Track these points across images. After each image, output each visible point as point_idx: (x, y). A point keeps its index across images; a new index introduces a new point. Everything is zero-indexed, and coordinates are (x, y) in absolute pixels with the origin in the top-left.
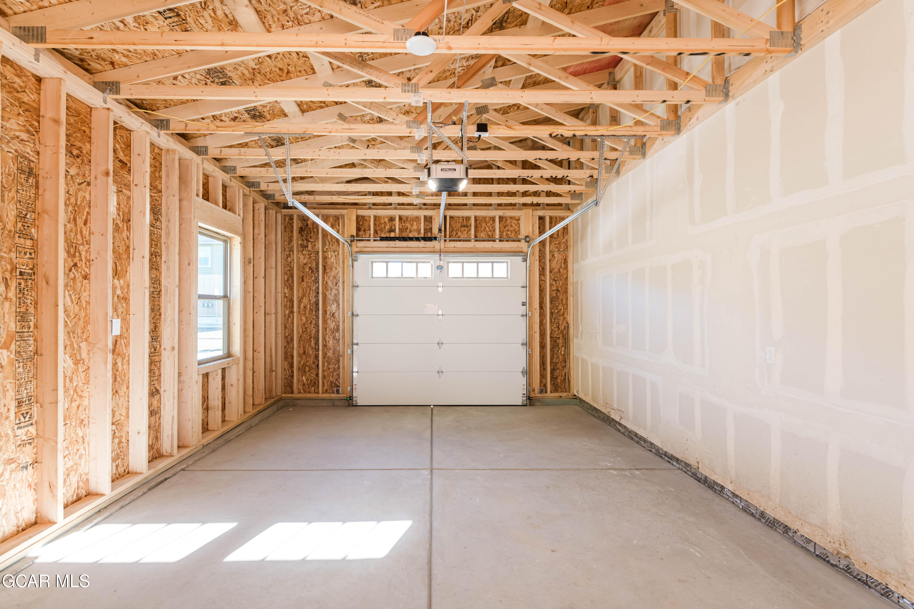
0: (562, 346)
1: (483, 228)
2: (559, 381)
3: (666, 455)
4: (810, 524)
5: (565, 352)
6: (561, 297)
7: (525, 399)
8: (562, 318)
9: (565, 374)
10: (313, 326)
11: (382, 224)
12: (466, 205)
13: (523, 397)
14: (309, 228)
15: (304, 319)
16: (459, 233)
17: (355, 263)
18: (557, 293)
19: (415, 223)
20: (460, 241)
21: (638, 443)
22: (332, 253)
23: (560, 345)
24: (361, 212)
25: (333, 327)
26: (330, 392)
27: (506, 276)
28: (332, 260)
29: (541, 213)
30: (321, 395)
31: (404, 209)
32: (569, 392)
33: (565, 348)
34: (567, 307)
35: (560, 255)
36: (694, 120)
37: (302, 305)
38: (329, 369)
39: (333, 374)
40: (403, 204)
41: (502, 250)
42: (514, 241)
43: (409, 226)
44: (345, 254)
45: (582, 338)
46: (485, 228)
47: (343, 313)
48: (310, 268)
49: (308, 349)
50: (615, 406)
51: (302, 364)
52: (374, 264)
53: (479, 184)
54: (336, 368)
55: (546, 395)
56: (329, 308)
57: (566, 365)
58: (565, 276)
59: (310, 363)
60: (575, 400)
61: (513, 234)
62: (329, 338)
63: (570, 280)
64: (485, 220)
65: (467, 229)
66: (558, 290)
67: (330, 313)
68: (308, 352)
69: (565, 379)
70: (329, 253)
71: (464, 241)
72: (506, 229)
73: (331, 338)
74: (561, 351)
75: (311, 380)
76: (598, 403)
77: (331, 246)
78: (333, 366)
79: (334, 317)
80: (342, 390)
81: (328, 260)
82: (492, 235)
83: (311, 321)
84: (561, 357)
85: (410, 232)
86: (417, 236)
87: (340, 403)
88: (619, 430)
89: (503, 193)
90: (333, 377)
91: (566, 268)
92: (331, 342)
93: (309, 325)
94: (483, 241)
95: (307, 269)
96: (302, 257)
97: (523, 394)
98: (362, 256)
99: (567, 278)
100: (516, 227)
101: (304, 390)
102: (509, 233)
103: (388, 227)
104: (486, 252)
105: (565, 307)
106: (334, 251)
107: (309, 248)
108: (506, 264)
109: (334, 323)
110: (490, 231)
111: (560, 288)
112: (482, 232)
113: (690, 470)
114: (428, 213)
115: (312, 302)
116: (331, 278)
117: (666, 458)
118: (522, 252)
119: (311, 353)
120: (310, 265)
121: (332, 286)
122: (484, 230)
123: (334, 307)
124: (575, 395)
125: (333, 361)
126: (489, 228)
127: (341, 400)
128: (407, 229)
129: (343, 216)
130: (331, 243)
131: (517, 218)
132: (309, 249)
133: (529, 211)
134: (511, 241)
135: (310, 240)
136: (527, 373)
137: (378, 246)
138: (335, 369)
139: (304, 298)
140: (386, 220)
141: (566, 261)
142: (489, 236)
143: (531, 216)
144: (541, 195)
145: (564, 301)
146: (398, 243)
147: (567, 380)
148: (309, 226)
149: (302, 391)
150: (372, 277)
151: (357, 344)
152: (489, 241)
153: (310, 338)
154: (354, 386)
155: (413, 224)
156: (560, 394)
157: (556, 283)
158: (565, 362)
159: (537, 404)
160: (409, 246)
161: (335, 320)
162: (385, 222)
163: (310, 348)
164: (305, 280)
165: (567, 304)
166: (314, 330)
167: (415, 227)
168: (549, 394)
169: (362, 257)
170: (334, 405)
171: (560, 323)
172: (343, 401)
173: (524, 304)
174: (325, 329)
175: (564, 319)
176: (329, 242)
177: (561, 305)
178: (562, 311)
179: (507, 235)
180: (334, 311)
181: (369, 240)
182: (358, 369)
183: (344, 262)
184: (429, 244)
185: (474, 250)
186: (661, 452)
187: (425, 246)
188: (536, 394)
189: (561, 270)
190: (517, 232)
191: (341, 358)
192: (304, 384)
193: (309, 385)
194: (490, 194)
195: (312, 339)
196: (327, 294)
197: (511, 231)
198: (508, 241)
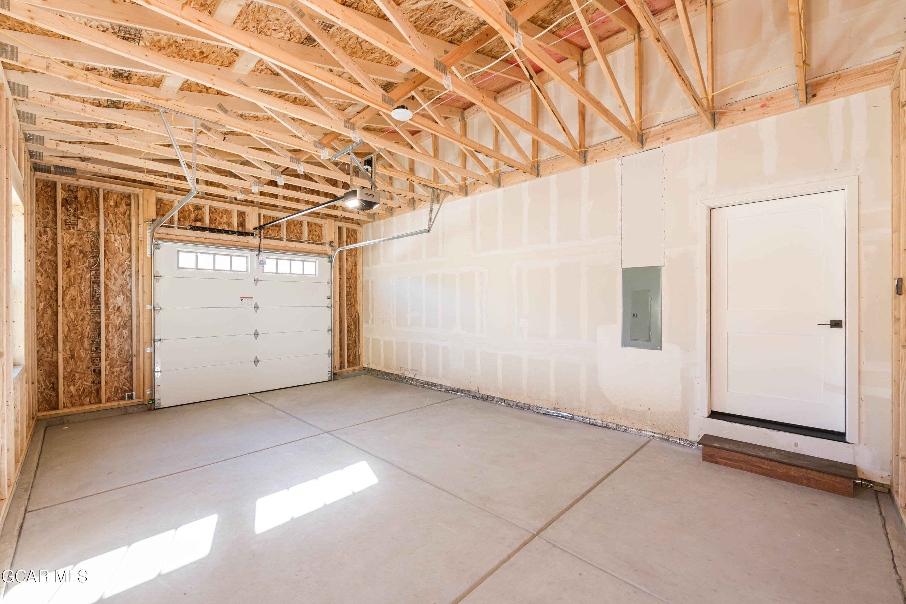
0: (354, 331)
1: (292, 230)
2: (351, 358)
3: (453, 391)
4: (542, 400)
5: (355, 335)
6: (352, 292)
7: (330, 375)
8: (353, 308)
9: (356, 352)
10: (86, 322)
11: (186, 211)
12: (276, 206)
13: (328, 374)
14: (80, 203)
15: (72, 315)
16: (270, 232)
17: (157, 251)
18: (350, 289)
19: (225, 216)
20: (271, 238)
21: (429, 388)
22: (116, 236)
23: (352, 330)
24: (161, 195)
25: (118, 323)
26: (114, 400)
27: (314, 274)
28: (116, 244)
29: (340, 224)
30: (105, 405)
31: (213, 200)
32: (360, 366)
33: (356, 332)
34: (357, 300)
35: (352, 259)
36: (478, 191)
37: (68, 297)
38: (113, 373)
39: (119, 378)
40: (211, 195)
41: (311, 251)
42: (318, 244)
43: (218, 218)
44: (140, 239)
45: (373, 323)
46: (294, 230)
47: (138, 307)
48: (81, 252)
49: (78, 353)
50: (409, 368)
51: (68, 370)
52: (180, 253)
53: (288, 189)
54: (123, 370)
55: (344, 370)
56: (111, 300)
57: (356, 345)
58: (355, 276)
59: (82, 366)
60: (364, 371)
61: (317, 238)
62: (113, 336)
63: (359, 279)
64: (294, 224)
65: (277, 229)
66: (351, 287)
67: (114, 307)
68: (79, 355)
69: (355, 356)
70: (112, 236)
71: (274, 239)
72: (311, 233)
73: (116, 336)
74: (353, 334)
75: (84, 390)
76: (391, 369)
77: (114, 228)
78: (120, 368)
79: (120, 312)
80: (136, 394)
81: (110, 244)
82: (300, 237)
83: (84, 317)
84: (353, 339)
85: (220, 224)
86: (227, 229)
87: (136, 409)
88: (411, 384)
89: (309, 201)
90: (118, 382)
91: (356, 269)
92: (116, 341)
93: (80, 322)
94: (292, 241)
95: (76, 253)
96: (67, 236)
97: (329, 372)
98: (165, 244)
99: (356, 277)
100: (319, 233)
101: (71, 403)
102: (314, 237)
103: (193, 216)
104: (298, 251)
105: (355, 300)
106: (119, 234)
107: (80, 225)
108: (314, 263)
109: (120, 319)
110: (298, 233)
111: (352, 285)
112: (291, 233)
113: (471, 394)
114: (242, 208)
115: (84, 293)
116: (116, 266)
117: (453, 392)
118: (327, 254)
119: (83, 355)
120: (80, 248)
121: (116, 275)
122: (292, 232)
123: (120, 300)
124: (364, 367)
125: (118, 363)
126: (297, 231)
127: (136, 406)
128: (216, 220)
129: (137, 196)
130: (115, 224)
131: (320, 225)
132: (79, 227)
133: (332, 221)
134: (316, 244)
135: (81, 217)
136: (331, 354)
137: (184, 234)
138: (122, 372)
139: (72, 288)
140: (191, 208)
141: (356, 264)
142: (297, 237)
143: (333, 225)
144: (338, 209)
145: (355, 295)
146: (207, 234)
147: (357, 357)
148: (79, 199)
149: (69, 405)
150: (178, 268)
151: (160, 340)
152: (297, 242)
153: (82, 337)
154: (156, 387)
155: (222, 217)
156: (354, 368)
157: (349, 281)
158: (356, 343)
159: (339, 378)
160: (221, 238)
161: (122, 314)
162: (190, 210)
163: (81, 351)
164: (73, 266)
165: (357, 298)
166: (89, 327)
167: (224, 220)
168: (346, 369)
169: (166, 246)
170: (126, 413)
171: (352, 313)
172: (140, 407)
173: (329, 297)
174: (107, 326)
175: (355, 309)
176: (111, 222)
177: (352, 298)
178: (353, 303)
179: (312, 238)
180: (120, 304)
181: (173, 227)
182: (161, 368)
183: (137, 248)
184: (241, 238)
185: (287, 249)
186: (449, 389)
187: (238, 240)
188: (338, 370)
189: (353, 271)
190: (320, 237)
191: (135, 359)
192: (72, 396)
193: (80, 396)
194: (298, 201)
195: (85, 340)
196: (109, 284)
197: (316, 236)
198: (313, 243)
